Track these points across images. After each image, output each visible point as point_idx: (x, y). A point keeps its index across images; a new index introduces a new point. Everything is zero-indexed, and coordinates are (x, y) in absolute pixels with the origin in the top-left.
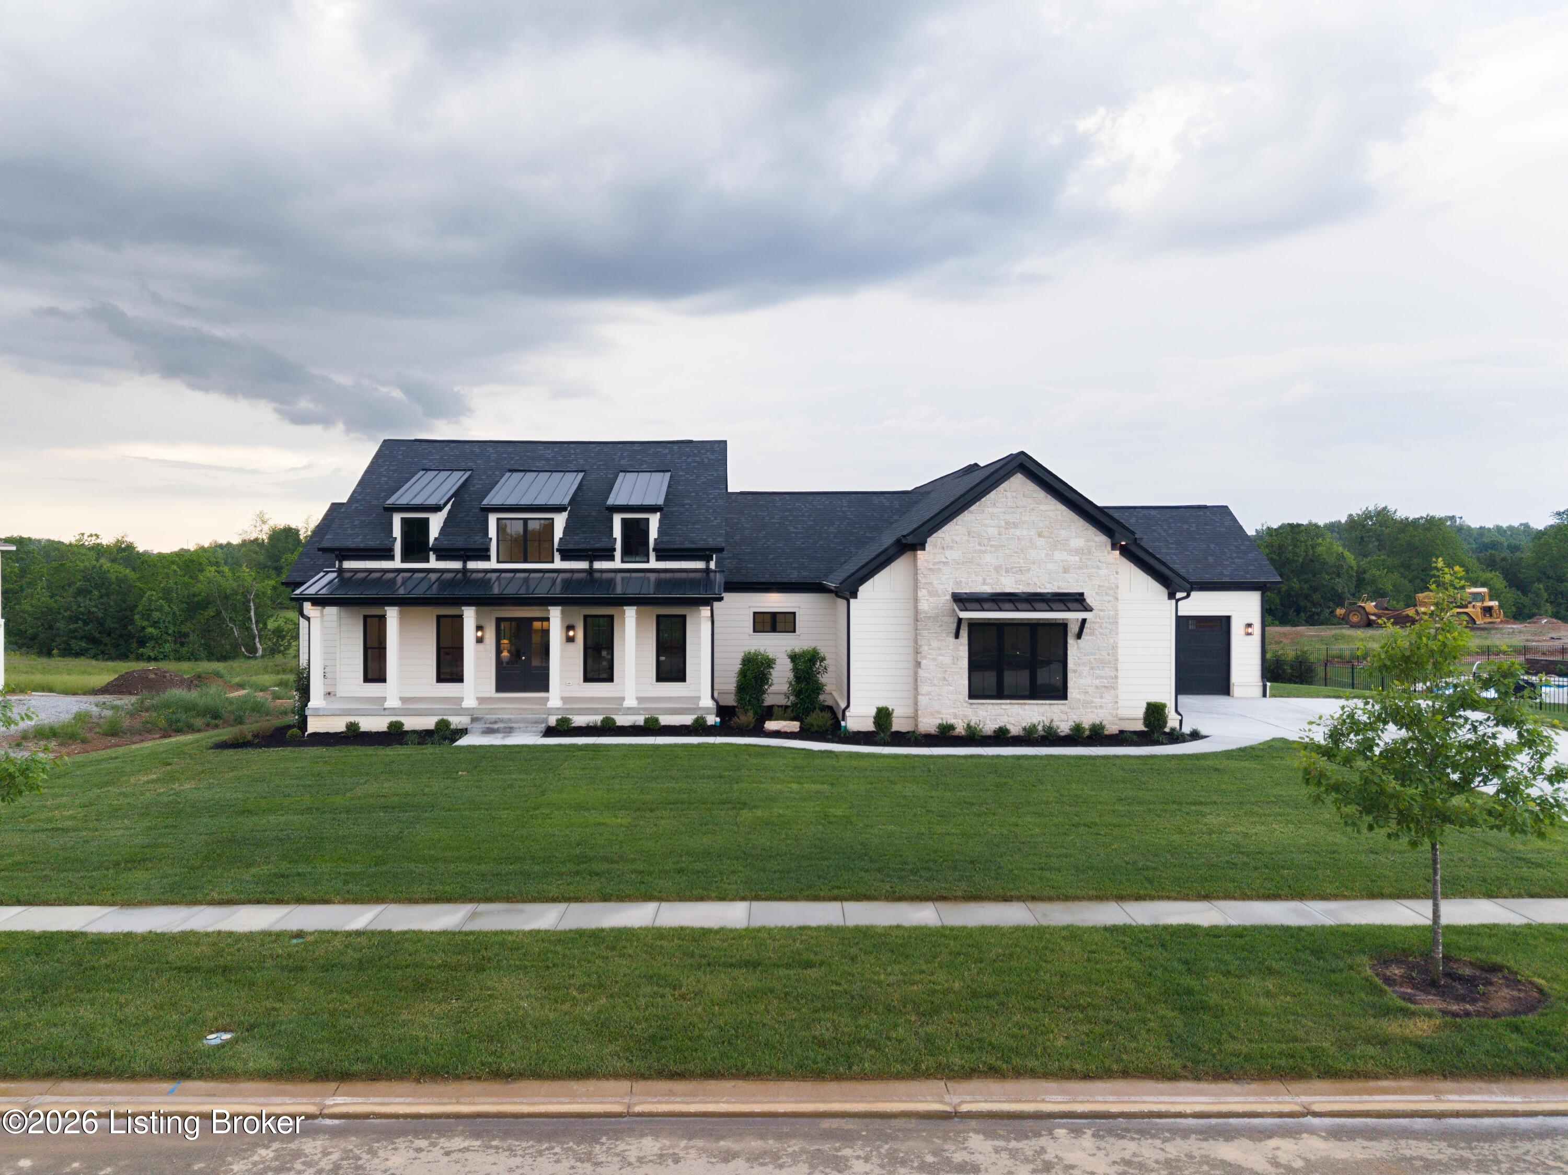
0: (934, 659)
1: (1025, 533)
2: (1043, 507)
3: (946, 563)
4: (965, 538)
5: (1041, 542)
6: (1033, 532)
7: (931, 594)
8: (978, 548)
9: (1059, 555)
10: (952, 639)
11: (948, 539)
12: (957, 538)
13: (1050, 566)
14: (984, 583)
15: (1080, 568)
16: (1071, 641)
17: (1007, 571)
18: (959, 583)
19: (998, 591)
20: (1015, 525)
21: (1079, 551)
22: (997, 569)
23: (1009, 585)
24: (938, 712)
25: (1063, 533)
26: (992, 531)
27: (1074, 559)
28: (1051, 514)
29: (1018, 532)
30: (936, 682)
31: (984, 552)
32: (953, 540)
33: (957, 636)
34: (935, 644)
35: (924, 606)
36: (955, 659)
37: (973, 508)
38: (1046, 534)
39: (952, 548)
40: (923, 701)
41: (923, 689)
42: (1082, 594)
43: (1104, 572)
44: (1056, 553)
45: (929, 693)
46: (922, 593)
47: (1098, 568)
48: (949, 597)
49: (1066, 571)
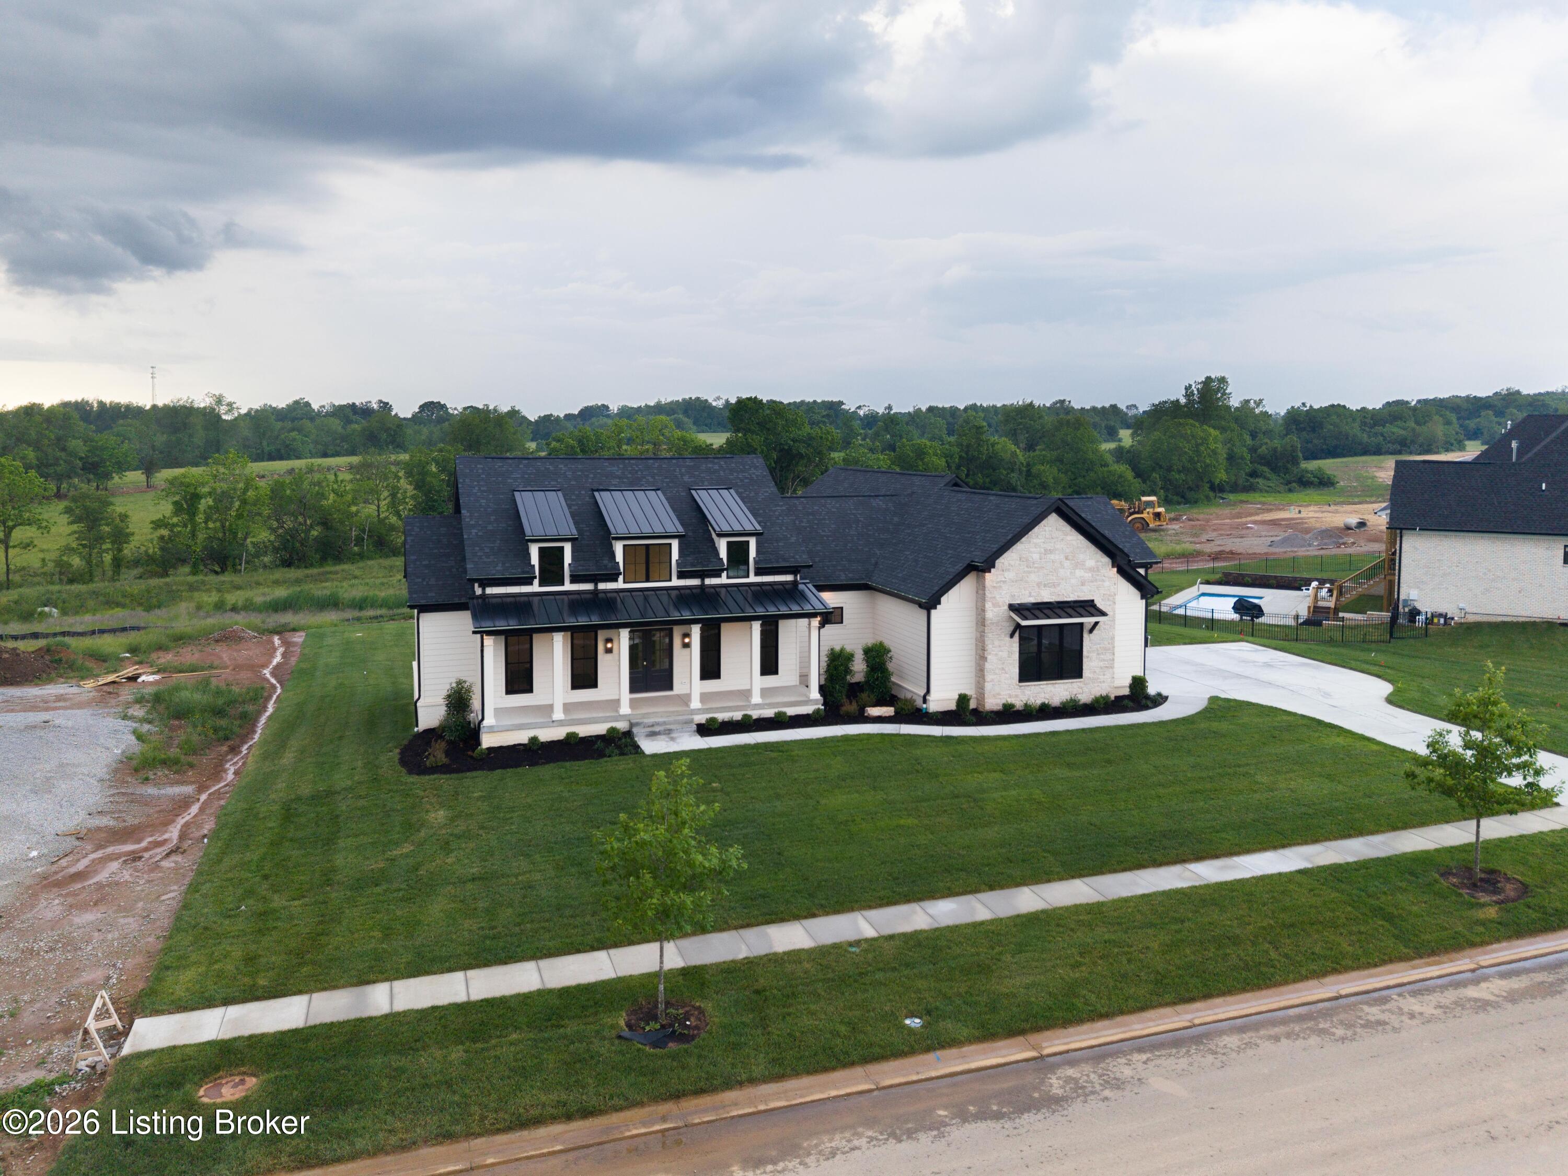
0: (996, 655)
1: (1057, 557)
3: (1004, 582)
4: (1018, 562)
7: (994, 605)
8: (1026, 569)
9: (1079, 573)
10: (1008, 639)
11: (1006, 563)
12: (1013, 563)
13: (1073, 581)
14: (1030, 596)
15: (1092, 582)
16: (1086, 636)
17: (1045, 586)
18: (1013, 596)
19: (1039, 600)
20: (1051, 552)
21: (1091, 570)
22: (1039, 584)
23: (1046, 596)
24: (999, 694)
25: (1081, 556)
26: (1036, 557)
27: (1088, 575)
28: (1074, 543)
29: (1052, 557)
30: (997, 671)
31: (1030, 572)
32: (1009, 564)
33: (1012, 636)
34: (997, 643)
35: (990, 614)
36: (1010, 653)
37: (1024, 539)
39: (1009, 570)
40: (988, 686)
41: (989, 677)
42: (1093, 601)
43: (1107, 584)
44: (1077, 571)
45: (992, 680)
47: (1103, 581)
48: (1006, 607)
49: (1083, 584)
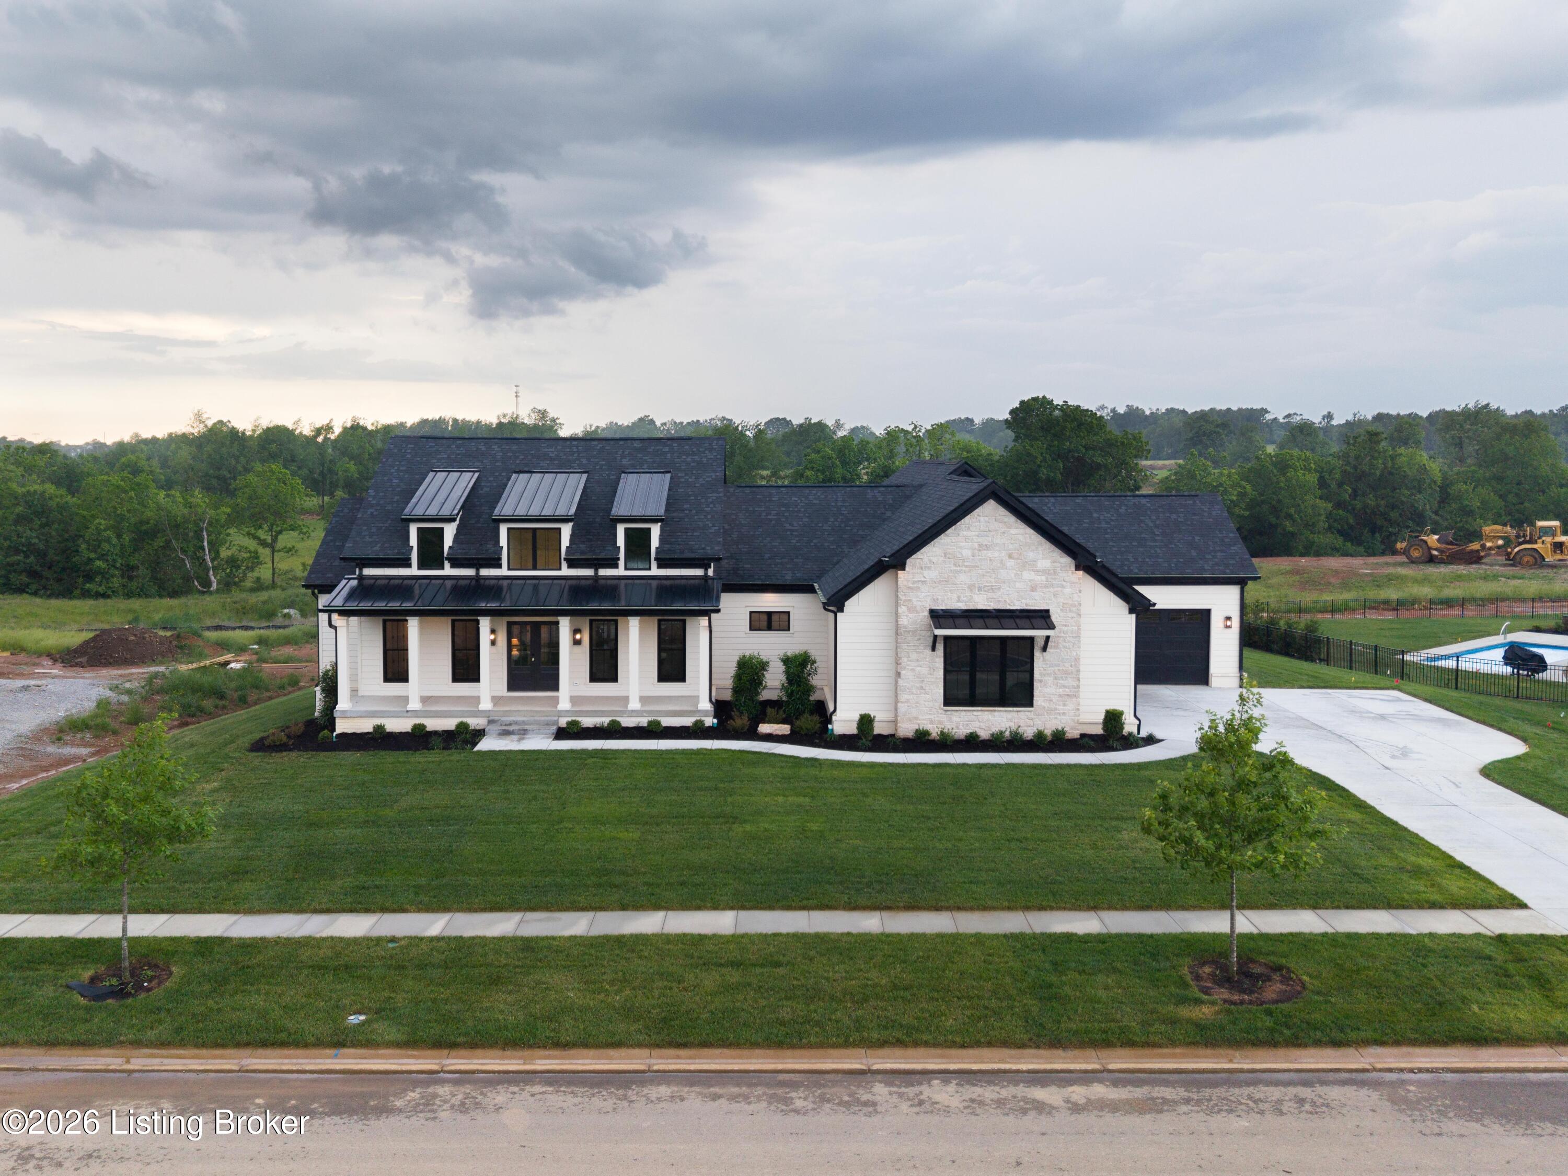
0: (913, 670)
1: (996, 554)
2: (1013, 531)
3: (924, 582)
4: (942, 559)
5: (1010, 563)
6: (1004, 553)
7: (910, 610)
8: (953, 568)
9: (1027, 575)
10: (928, 652)
11: (926, 559)
12: (934, 559)
13: (1018, 585)
14: (959, 601)
15: (1046, 587)
16: (1037, 654)
17: (980, 589)
18: (935, 600)
19: (971, 607)
20: (987, 548)
21: (1045, 572)
22: (971, 587)
23: (981, 602)
24: (916, 718)
25: (1031, 554)
26: (967, 553)
27: (1041, 579)
28: (1021, 538)
29: (990, 554)
30: (914, 691)
31: (959, 572)
32: (930, 561)
33: (933, 650)
34: (914, 656)
35: (904, 621)
36: (932, 670)
37: (950, 531)
38: (1015, 555)
39: (929, 568)
40: (902, 708)
41: (903, 697)
42: (1048, 611)
43: (1068, 590)
44: (1024, 573)
45: (907, 701)
46: (902, 609)
47: (1063, 587)
48: (926, 613)
49: (1033, 589)
